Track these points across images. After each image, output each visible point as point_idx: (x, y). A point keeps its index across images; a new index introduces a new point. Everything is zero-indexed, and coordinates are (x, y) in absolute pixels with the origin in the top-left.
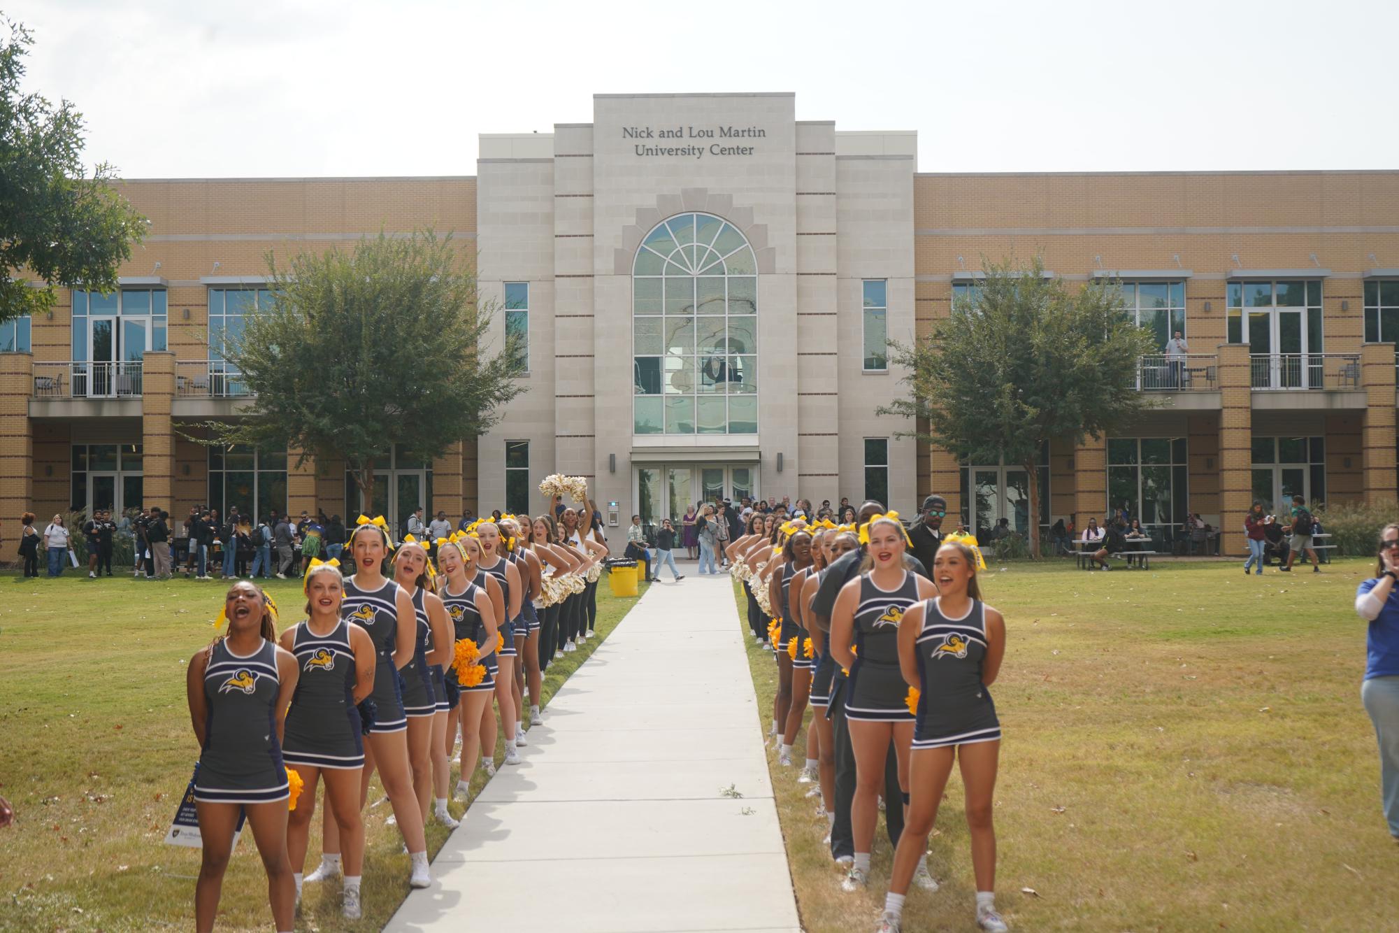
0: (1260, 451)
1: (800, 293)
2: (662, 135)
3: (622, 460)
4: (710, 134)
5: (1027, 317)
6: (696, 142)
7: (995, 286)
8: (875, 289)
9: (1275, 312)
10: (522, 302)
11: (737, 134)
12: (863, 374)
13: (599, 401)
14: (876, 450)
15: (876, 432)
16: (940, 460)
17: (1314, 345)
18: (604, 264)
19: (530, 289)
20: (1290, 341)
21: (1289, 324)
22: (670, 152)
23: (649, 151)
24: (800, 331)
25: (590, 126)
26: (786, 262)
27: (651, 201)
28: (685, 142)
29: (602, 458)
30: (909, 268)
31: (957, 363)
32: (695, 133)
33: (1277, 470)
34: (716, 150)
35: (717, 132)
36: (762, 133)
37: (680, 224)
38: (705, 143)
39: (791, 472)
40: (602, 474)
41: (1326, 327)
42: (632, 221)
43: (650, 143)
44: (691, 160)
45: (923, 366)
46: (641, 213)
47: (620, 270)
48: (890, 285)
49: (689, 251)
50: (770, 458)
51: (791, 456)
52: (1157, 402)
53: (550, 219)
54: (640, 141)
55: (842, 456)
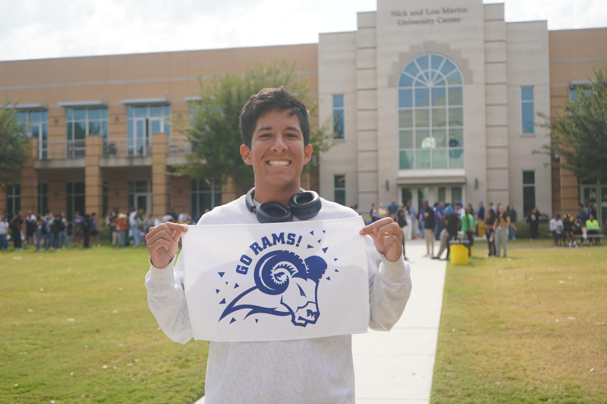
1: (487, 94)
2: (412, 14)
3: (392, 183)
4: (437, 12)
6: (430, 17)
8: (528, 91)
10: (342, 105)
11: (452, 11)
12: (522, 137)
13: (380, 153)
14: (529, 176)
15: (529, 167)
16: (566, 180)
18: (382, 82)
19: (345, 98)
22: (416, 22)
23: (405, 23)
24: (487, 114)
25: (374, 13)
26: (479, 78)
27: (406, 49)
28: (424, 17)
29: (382, 183)
30: (546, 79)
31: (581, 125)
32: (429, 11)
34: (441, 20)
35: (441, 11)
36: (465, 10)
37: (423, 61)
38: (435, 17)
39: (483, 189)
40: (382, 191)
42: (396, 59)
43: (406, 19)
44: (428, 26)
46: (402, 55)
47: (391, 85)
48: (536, 89)
49: (427, 74)
50: (471, 181)
51: (482, 180)
53: (354, 61)
54: (400, 18)
55: (511, 180)
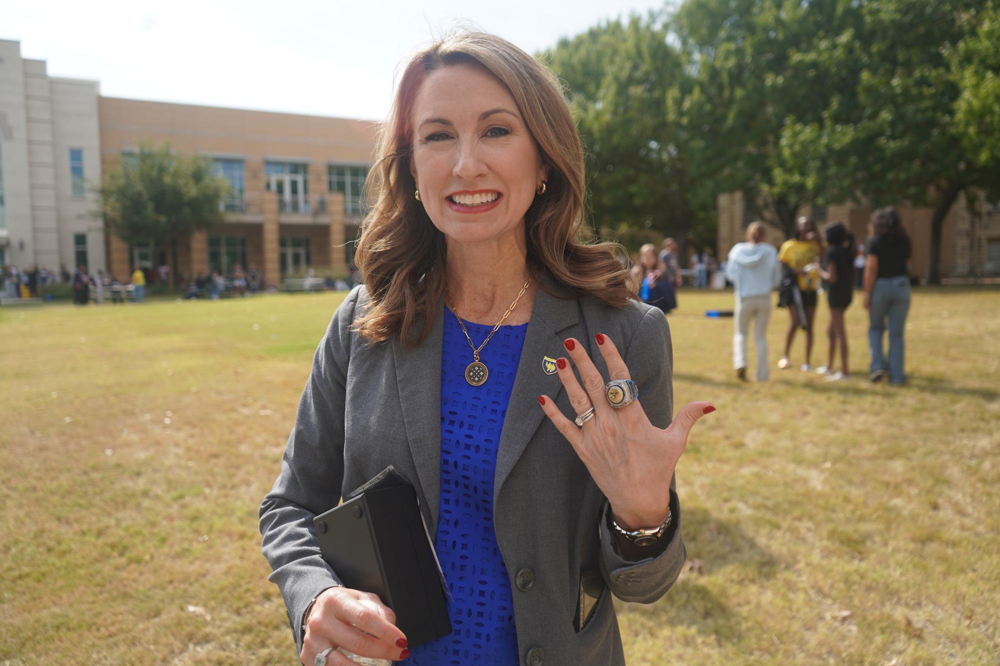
0: (282, 243)
1: (30, 153)
5: (162, 169)
7: (144, 157)
8: (76, 155)
9: (287, 179)
12: (72, 200)
14: (81, 240)
15: (80, 230)
16: (118, 245)
17: (306, 191)
20: (294, 191)
21: (294, 185)
26: (20, 135)
30: (96, 143)
33: (290, 252)
39: (29, 251)
41: (311, 186)
45: (104, 193)
48: (84, 152)
50: (15, 242)
51: (28, 242)
52: (233, 218)
